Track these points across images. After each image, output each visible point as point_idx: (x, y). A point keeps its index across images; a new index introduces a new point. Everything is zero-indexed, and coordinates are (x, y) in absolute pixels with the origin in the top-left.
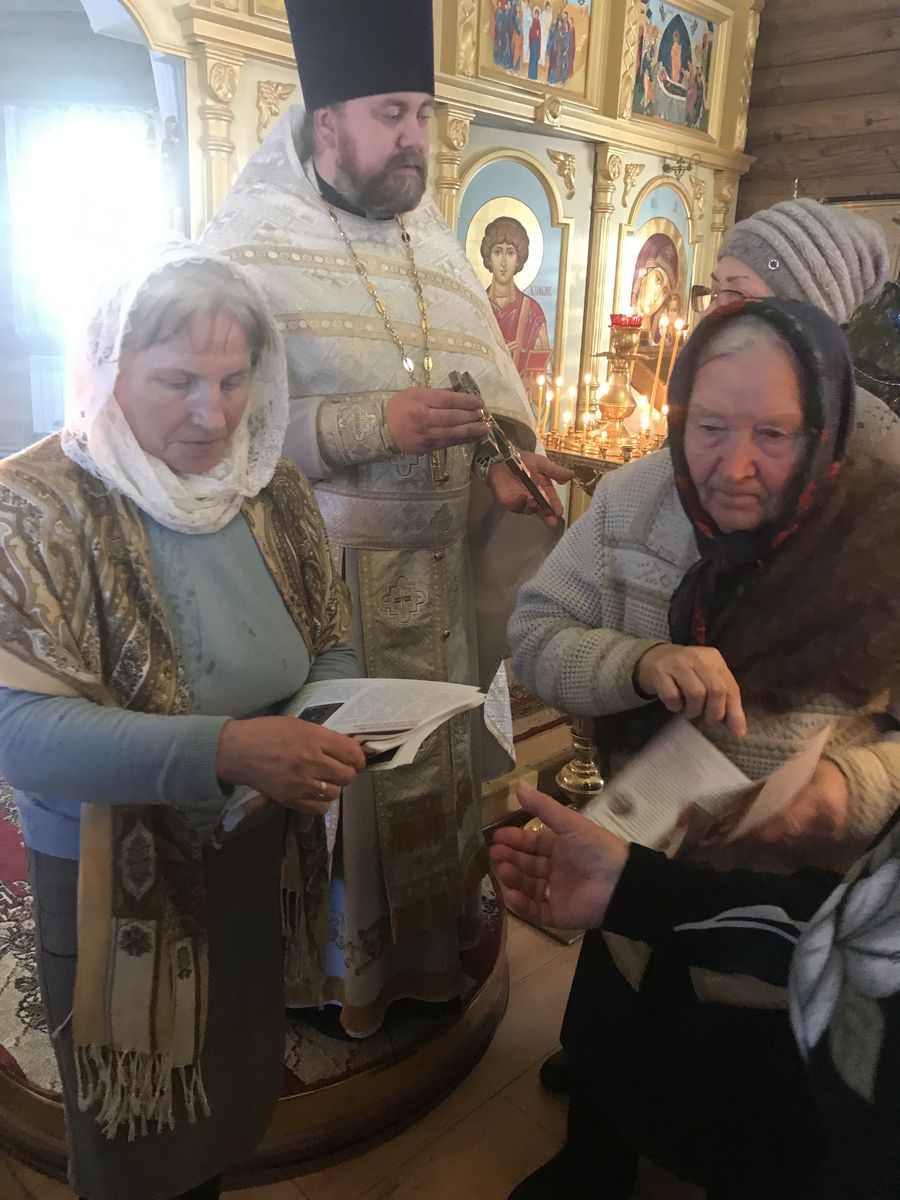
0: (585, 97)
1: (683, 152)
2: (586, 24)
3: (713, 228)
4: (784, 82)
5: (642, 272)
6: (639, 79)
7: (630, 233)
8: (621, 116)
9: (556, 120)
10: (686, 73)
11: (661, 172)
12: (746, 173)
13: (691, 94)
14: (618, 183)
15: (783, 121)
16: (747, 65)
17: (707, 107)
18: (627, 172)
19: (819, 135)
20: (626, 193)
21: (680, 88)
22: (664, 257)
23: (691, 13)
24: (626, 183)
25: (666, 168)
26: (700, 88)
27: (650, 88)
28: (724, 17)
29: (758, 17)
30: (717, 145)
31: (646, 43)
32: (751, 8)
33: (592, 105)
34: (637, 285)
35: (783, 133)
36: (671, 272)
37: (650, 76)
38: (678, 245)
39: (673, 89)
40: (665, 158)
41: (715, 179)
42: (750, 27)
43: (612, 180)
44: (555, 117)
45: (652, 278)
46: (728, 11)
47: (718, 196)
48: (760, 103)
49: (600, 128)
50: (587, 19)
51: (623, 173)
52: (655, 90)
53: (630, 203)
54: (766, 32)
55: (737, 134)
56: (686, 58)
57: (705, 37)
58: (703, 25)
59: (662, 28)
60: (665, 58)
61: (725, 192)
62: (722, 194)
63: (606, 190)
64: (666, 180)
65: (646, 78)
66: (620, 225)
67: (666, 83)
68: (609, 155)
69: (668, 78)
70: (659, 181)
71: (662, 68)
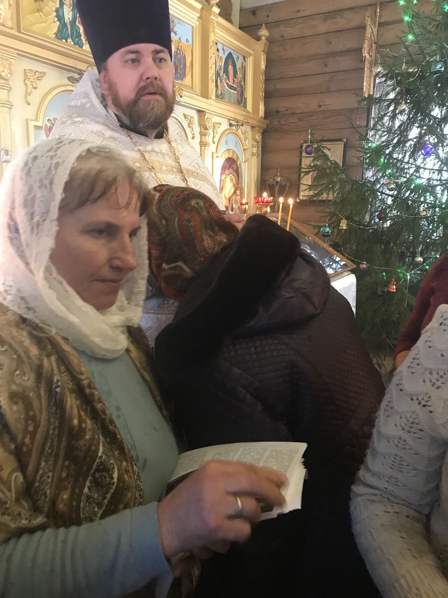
0: (192, 88)
1: (238, 117)
2: (190, 52)
3: (253, 154)
4: (278, 86)
5: (224, 176)
6: (216, 81)
7: (217, 157)
8: (211, 98)
9: (182, 99)
10: (235, 79)
11: (229, 127)
12: (265, 129)
13: (239, 90)
14: (211, 131)
15: (280, 105)
16: (262, 78)
17: (246, 97)
18: (214, 126)
19: (297, 112)
20: (214, 137)
21: (233, 86)
22: (233, 168)
23: (236, 52)
24: (214, 132)
25: (231, 125)
26: (242, 87)
27: (221, 85)
28: (250, 55)
29: (265, 55)
30: (251, 115)
31: (218, 64)
32: (263, 51)
33: (195, 92)
34: (222, 183)
35: (280, 110)
36: (236, 176)
37: (221, 80)
38: (238, 163)
39: (230, 87)
40: (230, 120)
41: (252, 131)
42: (262, 60)
43: (208, 130)
44: (181, 97)
45: (228, 179)
46: (252, 52)
47: (255, 140)
48: (268, 96)
49: (202, 103)
50: (191, 50)
51: (212, 126)
52: (223, 87)
53: (216, 142)
54: (268, 61)
55: (261, 110)
56: (235, 73)
57: (242, 63)
58: (241, 58)
59: (224, 57)
60: (226, 72)
61: (257, 137)
62: (256, 139)
63: (205, 135)
64: (231, 131)
65: (219, 81)
66: (213, 153)
67: (227, 84)
68: (206, 117)
69: (228, 82)
70: (228, 131)
71: (225, 77)
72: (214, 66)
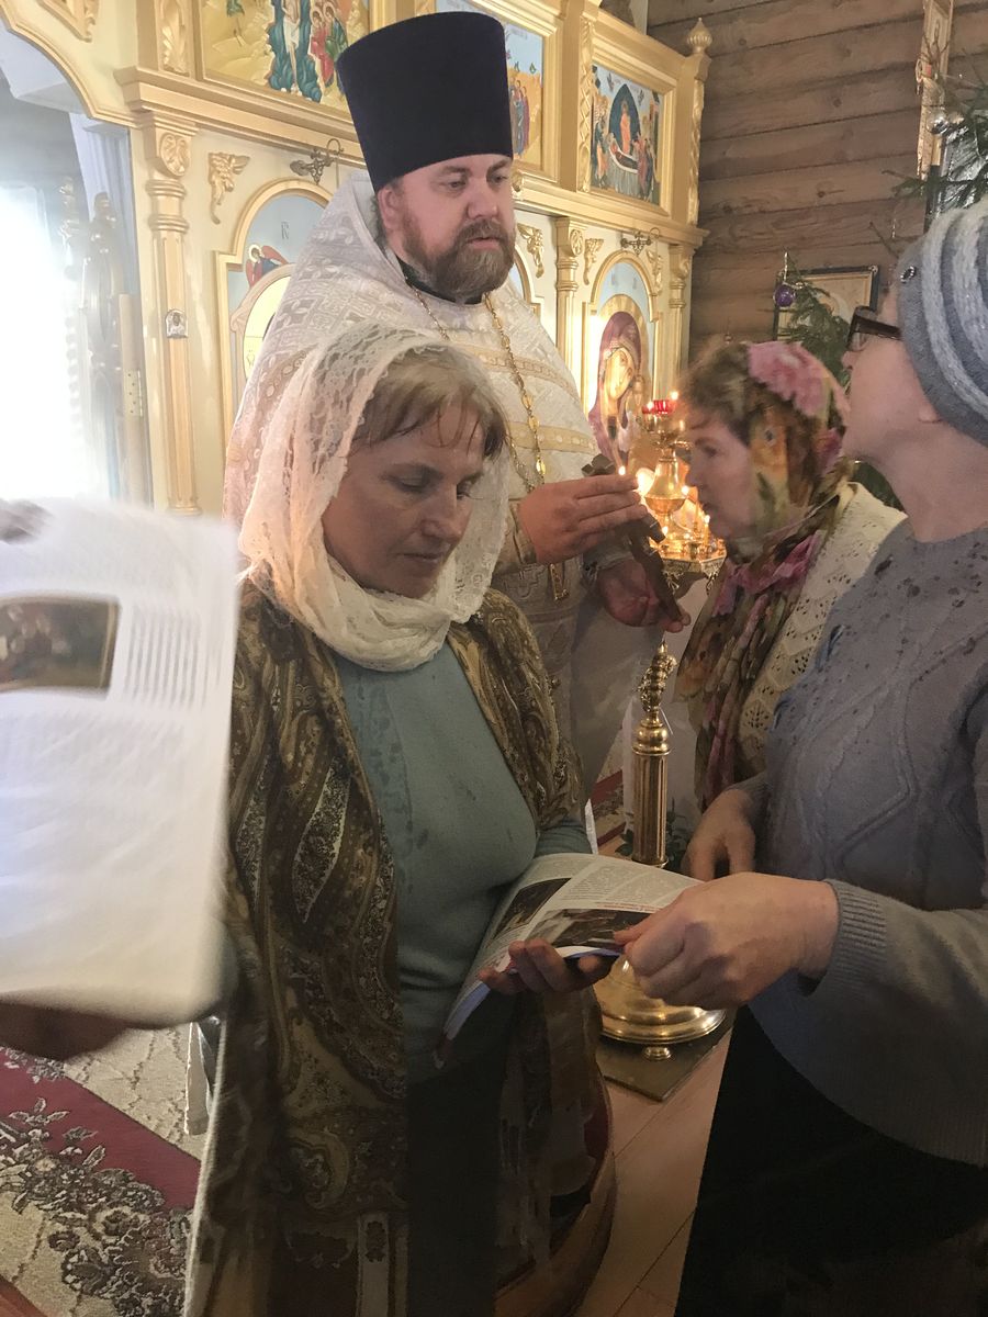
0: (542, 168)
1: (641, 226)
2: (539, 92)
3: (672, 304)
4: (730, 154)
5: (607, 353)
6: (594, 151)
7: (594, 312)
8: (581, 189)
9: (519, 194)
10: (635, 144)
11: (619, 247)
12: (700, 248)
13: (643, 166)
14: (580, 259)
15: (735, 194)
16: (694, 137)
17: (657, 180)
18: (587, 247)
19: (771, 208)
20: (587, 270)
21: (630, 160)
22: (628, 335)
23: (636, 83)
24: (587, 259)
25: (624, 243)
26: (649, 159)
27: (602, 158)
28: (669, 87)
29: (702, 86)
30: (670, 218)
31: (597, 115)
32: (695, 78)
33: (550, 177)
34: (603, 368)
35: (734, 205)
36: (634, 352)
37: (603, 148)
38: (640, 325)
39: (624, 161)
40: (622, 232)
41: (670, 253)
42: (695, 97)
43: (574, 256)
44: (518, 190)
45: (617, 359)
46: (673, 82)
47: (676, 271)
48: (708, 176)
49: (561, 201)
50: (539, 88)
51: (584, 248)
52: (608, 162)
53: (592, 281)
54: (710, 100)
55: (690, 207)
56: (635, 129)
57: (652, 107)
58: (648, 95)
59: (611, 98)
60: (615, 129)
61: (681, 266)
62: (679, 269)
63: (568, 267)
64: (625, 255)
65: (599, 150)
66: (584, 304)
67: (617, 154)
68: (570, 229)
69: (619, 150)
70: (618, 257)
71: (613, 140)
72: (588, 120)
